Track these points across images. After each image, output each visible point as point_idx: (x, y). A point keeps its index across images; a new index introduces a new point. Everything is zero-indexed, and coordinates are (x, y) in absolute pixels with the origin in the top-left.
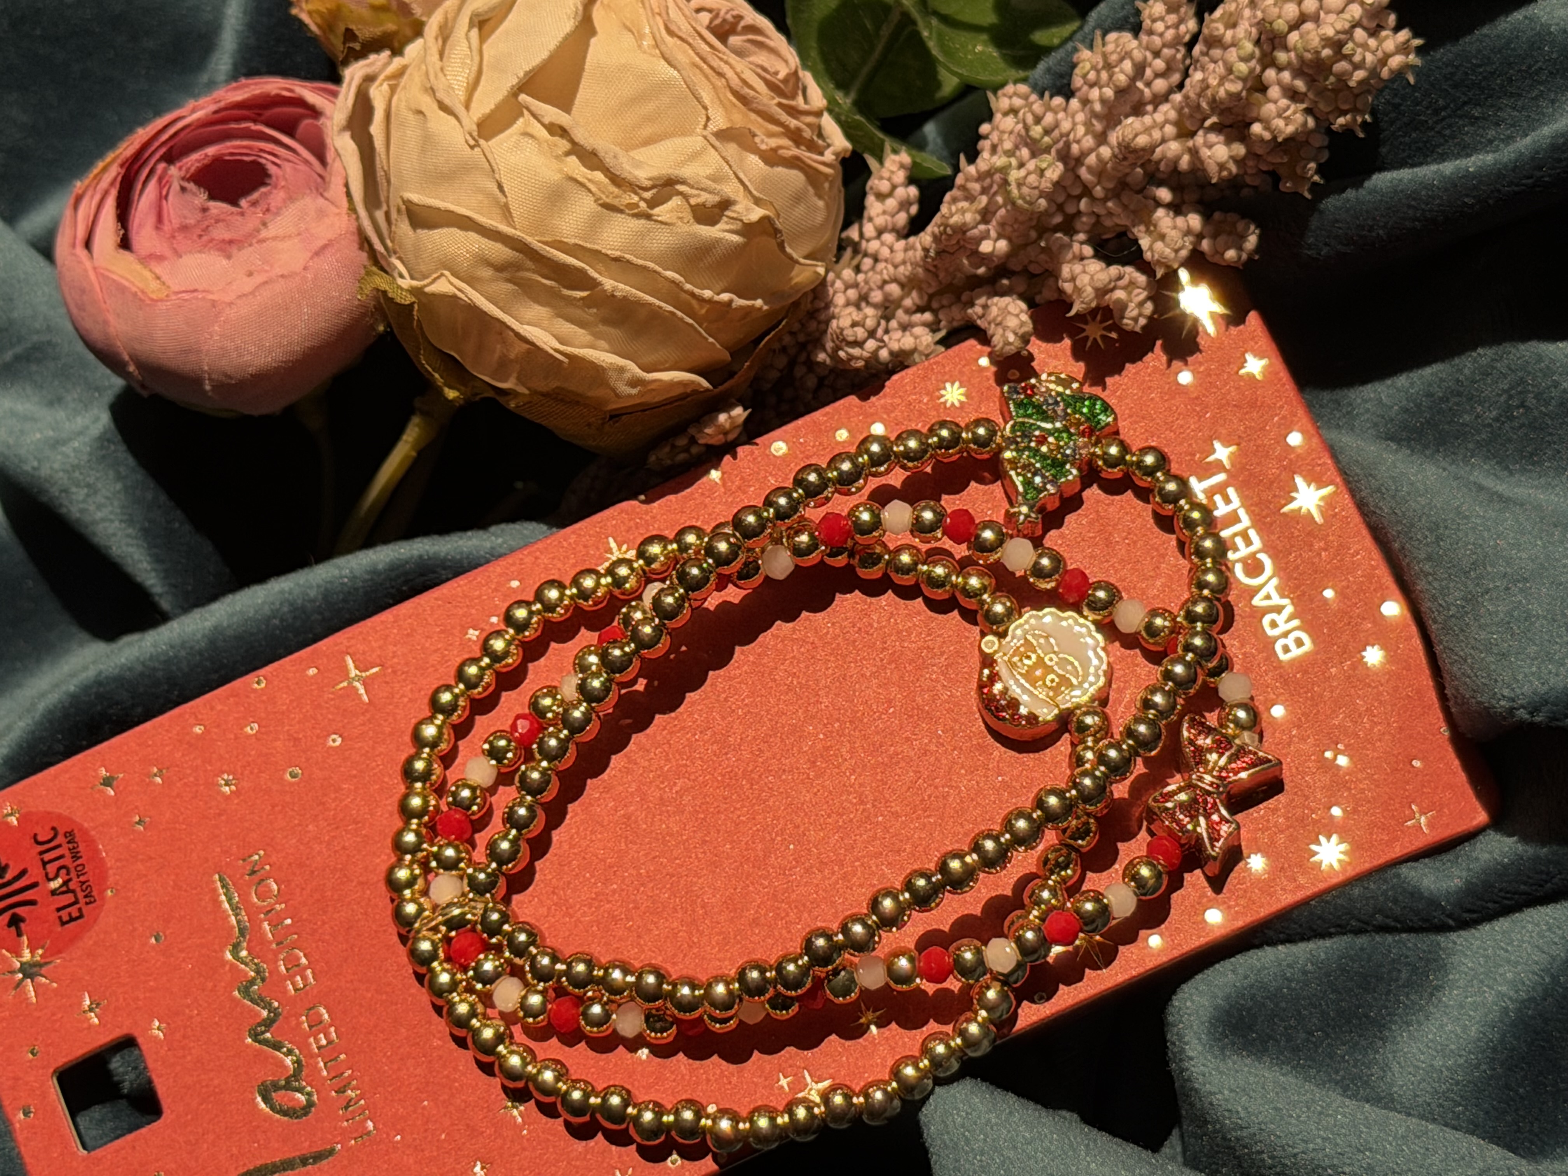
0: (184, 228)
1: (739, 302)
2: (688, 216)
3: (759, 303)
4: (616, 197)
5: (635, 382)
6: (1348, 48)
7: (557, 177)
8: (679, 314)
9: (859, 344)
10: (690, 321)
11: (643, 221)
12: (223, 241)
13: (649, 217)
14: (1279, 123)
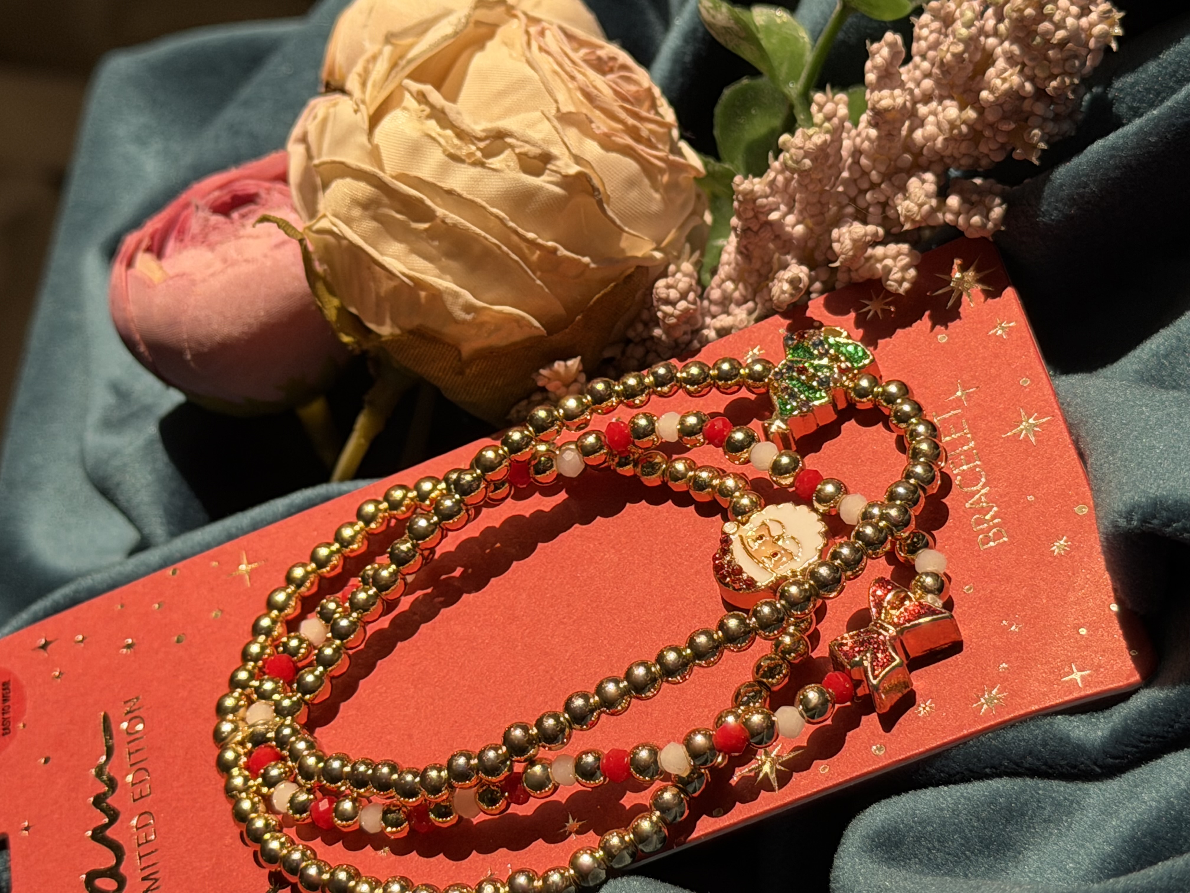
1: (563, 252)
3: (586, 260)
4: (459, 148)
5: (469, 308)
7: (418, 135)
8: (505, 248)
10: (516, 258)
11: (479, 169)
13: (484, 165)
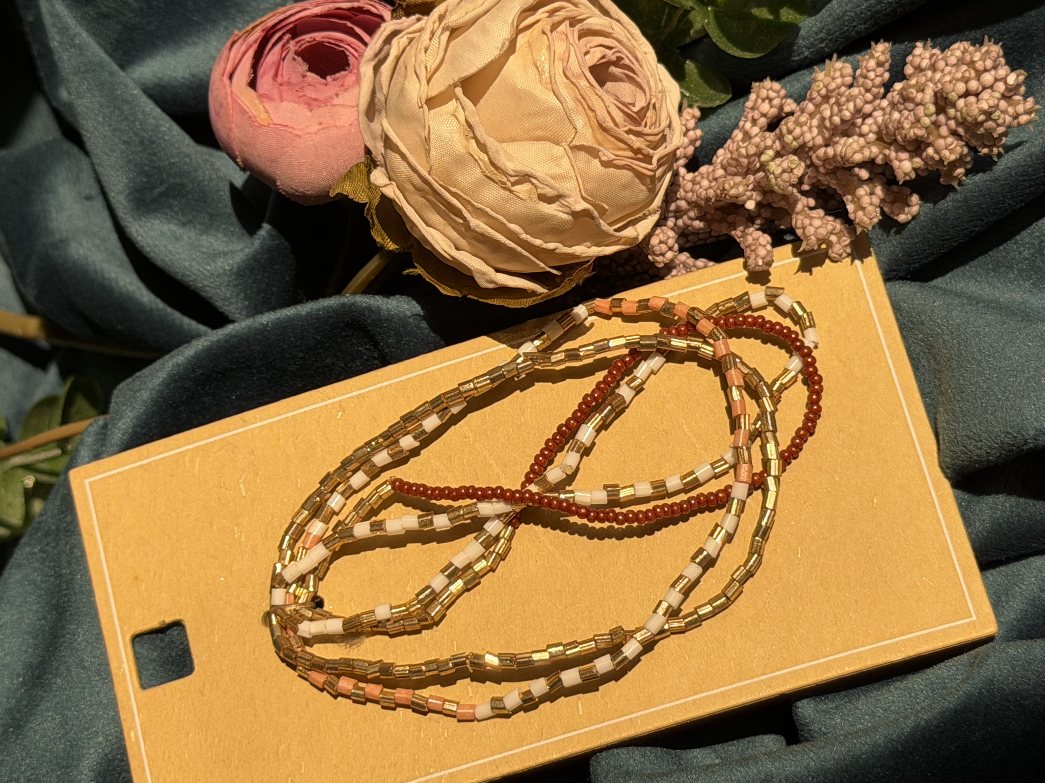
0: (289, 83)
2: (535, 197)
4: (494, 174)
6: (995, 116)
7: (463, 151)
9: (663, 255)
11: (507, 192)
12: (311, 98)
13: (511, 191)
14: (946, 153)
